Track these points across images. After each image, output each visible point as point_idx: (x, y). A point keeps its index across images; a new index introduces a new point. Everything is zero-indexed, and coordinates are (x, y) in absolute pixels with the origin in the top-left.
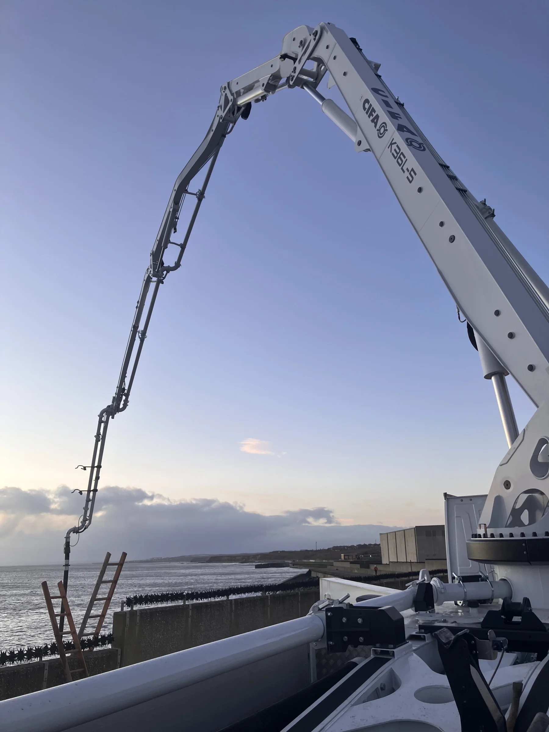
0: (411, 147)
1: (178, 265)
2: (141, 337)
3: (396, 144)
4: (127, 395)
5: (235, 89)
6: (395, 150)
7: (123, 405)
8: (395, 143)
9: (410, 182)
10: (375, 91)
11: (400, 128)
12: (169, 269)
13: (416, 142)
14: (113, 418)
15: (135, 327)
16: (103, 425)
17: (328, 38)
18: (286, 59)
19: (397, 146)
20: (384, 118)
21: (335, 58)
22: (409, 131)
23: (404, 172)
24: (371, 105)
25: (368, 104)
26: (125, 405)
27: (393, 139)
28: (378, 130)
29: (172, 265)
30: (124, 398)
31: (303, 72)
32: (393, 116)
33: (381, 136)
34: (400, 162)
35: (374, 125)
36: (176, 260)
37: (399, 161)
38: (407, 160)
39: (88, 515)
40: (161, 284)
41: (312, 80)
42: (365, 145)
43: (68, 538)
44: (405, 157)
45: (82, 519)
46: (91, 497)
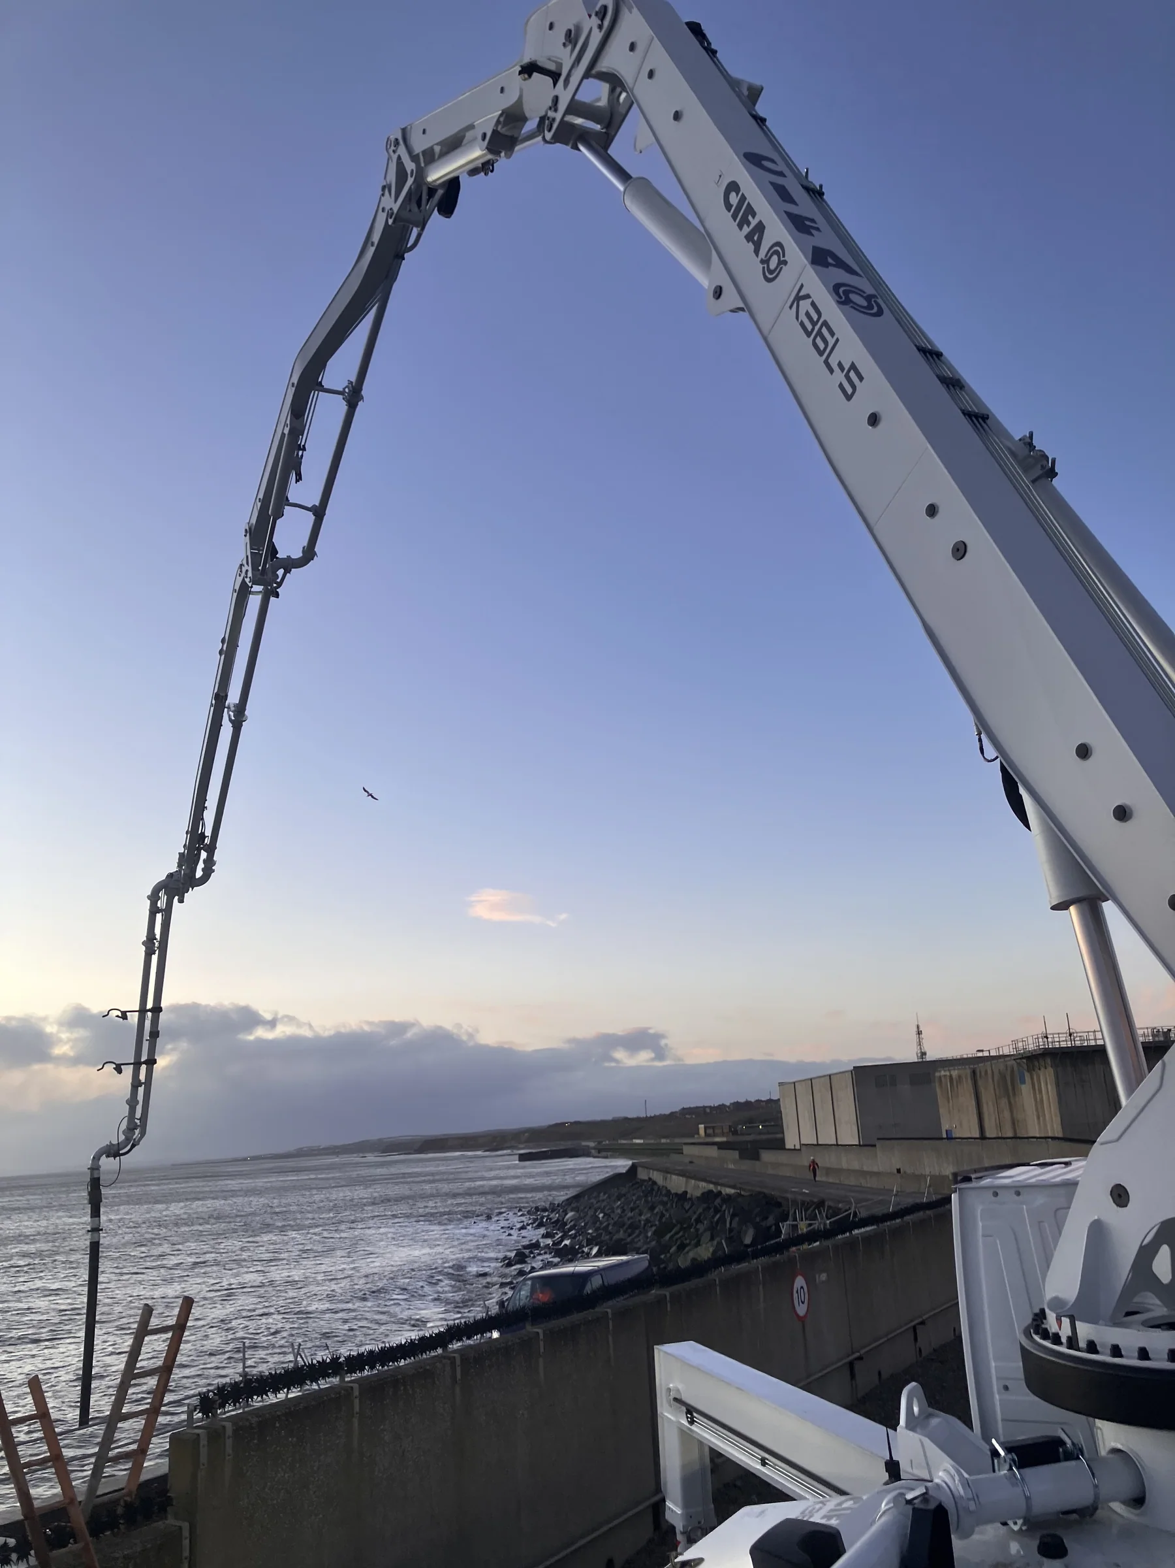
0: (847, 307)
1: (309, 554)
2: (233, 718)
3: (811, 300)
4: (211, 849)
5: (420, 144)
6: (808, 314)
7: (203, 870)
8: (808, 296)
9: (849, 397)
10: (754, 160)
11: (820, 258)
12: (290, 565)
13: (859, 292)
14: (181, 901)
15: (220, 698)
16: (159, 917)
17: (633, 25)
18: (535, 74)
19: (813, 304)
20: (777, 230)
21: (651, 74)
22: (841, 264)
23: (831, 371)
24: (743, 198)
25: (737, 195)
26: (208, 872)
27: (802, 286)
28: (765, 262)
29: (297, 554)
30: (204, 855)
31: (575, 108)
32: (800, 225)
33: (770, 276)
34: (821, 346)
35: (753, 247)
36: (305, 543)
37: (819, 341)
38: (837, 340)
39: (138, 1114)
40: (272, 599)
41: (598, 127)
42: (731, 298)
43: (95, 1168)
44: (832, 334)
45: (124, 1126)
46: (142, 1077)
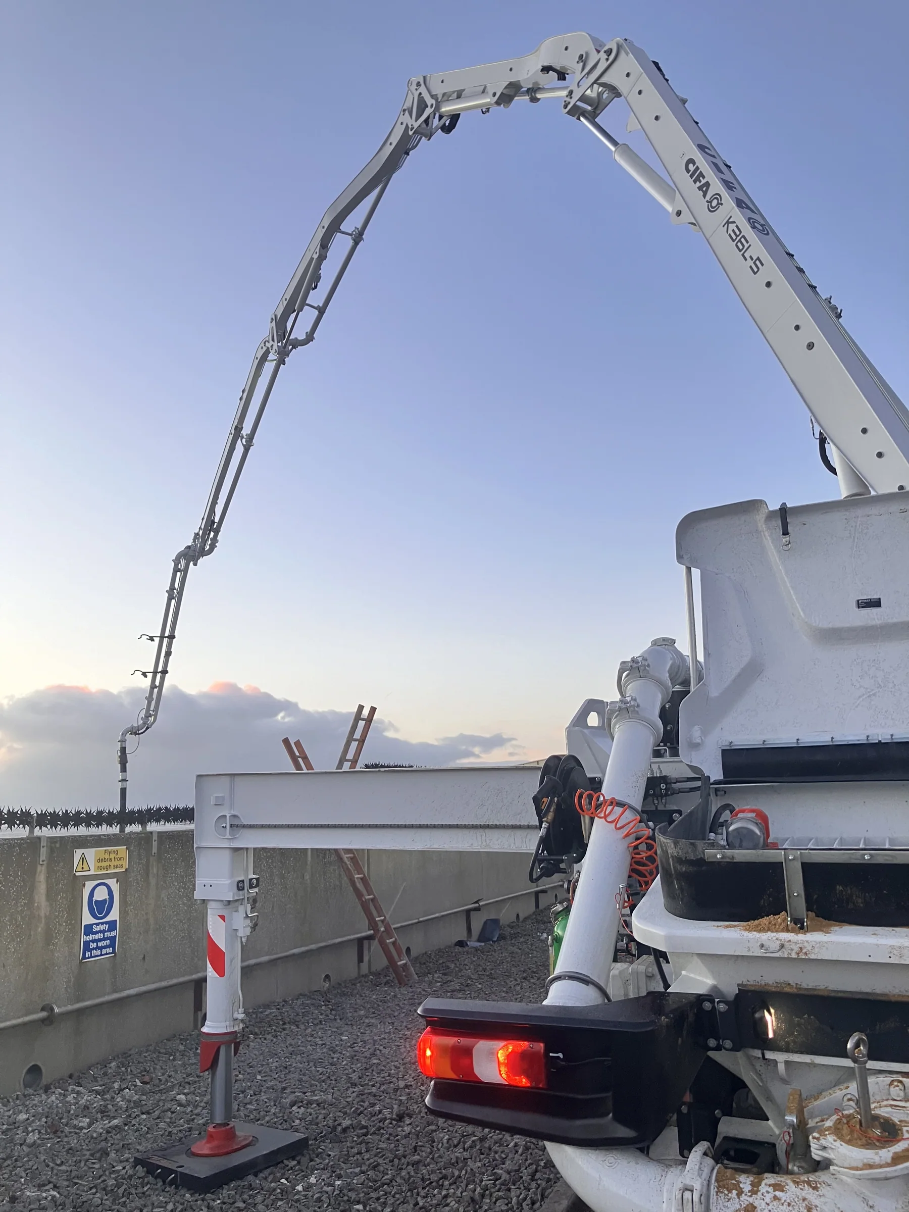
0: (755, 230)
1: (310, 337)
2: (245, 443)
3: (735, 224)
4: (217, 532)
5: (439, 90)
6: (733, 231)
7: (210, 545)
8: (734, 222)
9: (755, 273)
10: (701, 148)
11: (740, 203)
12: (296, 344)
13: (758, 223)
14: (195, 564)
15: (238, 429)
16: (179, 574)
17: (627, 62)
18: (551, 72)
19: (737, 226)
20: (717, 187)
21: (640, 92)
22: (748, 208)
23: (746, 259)
24: (697, 168)
25: (694, 166)
26: (213, 547)
27: (731, 217)
28: (710, 202)
30: (212, 534)
31: (583, 99)
32: (729, 186)
33: (712, 209)
34: (741, 247)
35: (702, 194)
37: (739, 244)
38: (750, 245)
39: (152, 708)
40: (282, 365)
41: (589, 108)
42: (686, 217)
43: (123, 741)
44: (747, 242)
45: (143, 714)
46: (157, 683)
